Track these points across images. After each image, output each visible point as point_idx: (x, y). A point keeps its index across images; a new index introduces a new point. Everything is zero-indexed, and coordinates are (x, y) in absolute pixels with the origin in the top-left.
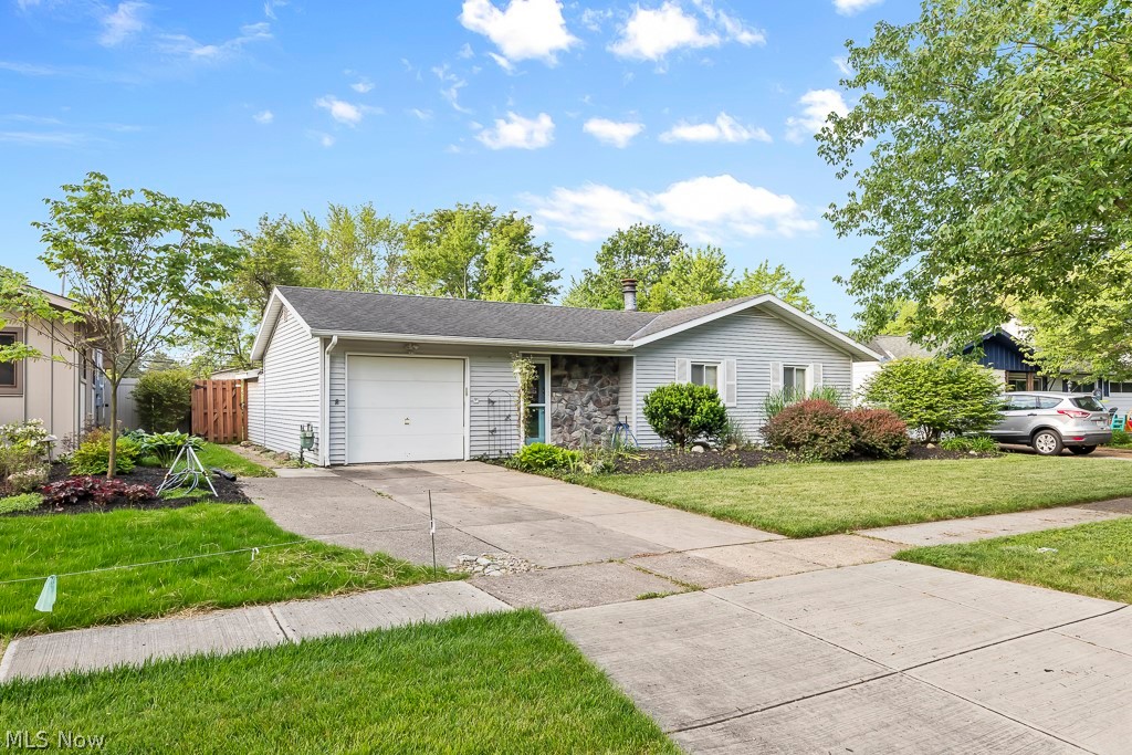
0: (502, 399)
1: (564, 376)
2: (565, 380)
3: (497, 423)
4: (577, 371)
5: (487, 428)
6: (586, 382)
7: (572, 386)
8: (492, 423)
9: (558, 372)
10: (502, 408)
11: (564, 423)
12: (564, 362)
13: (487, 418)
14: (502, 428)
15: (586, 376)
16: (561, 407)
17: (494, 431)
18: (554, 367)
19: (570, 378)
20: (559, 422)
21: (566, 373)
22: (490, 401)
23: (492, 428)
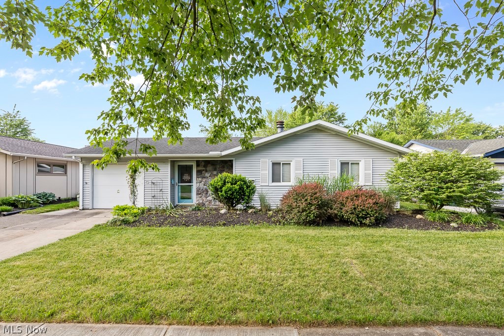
0: (158, 181)
1: (203, 170)
2: (203, 172)
3: (155, 193)
4: (210, 168)
5: (151, 195)
6: (215, 173)
7: (207, 175)
8: (153, 193)
9: (200, 168)
10: (159, 186)
11: (203, 192)
12: (203, 164)
13: (151, 191)
14: (158, 195)
15: (215, 170)
16: (202, 185)
17: (154, 196)
18: (198, 165)
19: (206, 171)
20: (200, 192)
21: (204, 169)
22: (152, 183)
23: (153, 195)
